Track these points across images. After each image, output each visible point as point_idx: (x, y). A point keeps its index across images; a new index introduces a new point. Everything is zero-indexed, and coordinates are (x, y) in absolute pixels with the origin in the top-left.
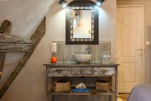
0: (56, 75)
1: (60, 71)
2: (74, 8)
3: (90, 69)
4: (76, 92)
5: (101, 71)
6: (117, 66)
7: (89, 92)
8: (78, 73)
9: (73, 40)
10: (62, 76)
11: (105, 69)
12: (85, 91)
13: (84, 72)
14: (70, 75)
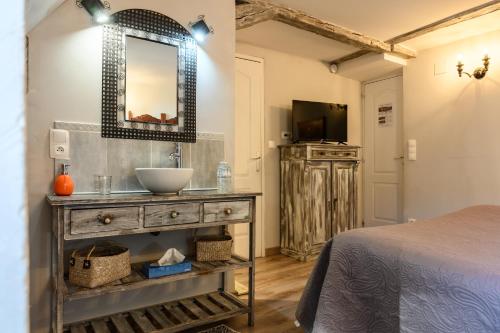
0: (97, 232)
1: (112, 218)
2: (129, 31)
3: (195, 207)
4: (157, 278)
5: (221, 212)
6: (254, 198)
7: (192, 271)
8: (165, 221)
9: (127, 126)
10: (117, 233)
11: (230, 205)
12: (180, 270)
13: (181, 217)
14: (141, 230)
